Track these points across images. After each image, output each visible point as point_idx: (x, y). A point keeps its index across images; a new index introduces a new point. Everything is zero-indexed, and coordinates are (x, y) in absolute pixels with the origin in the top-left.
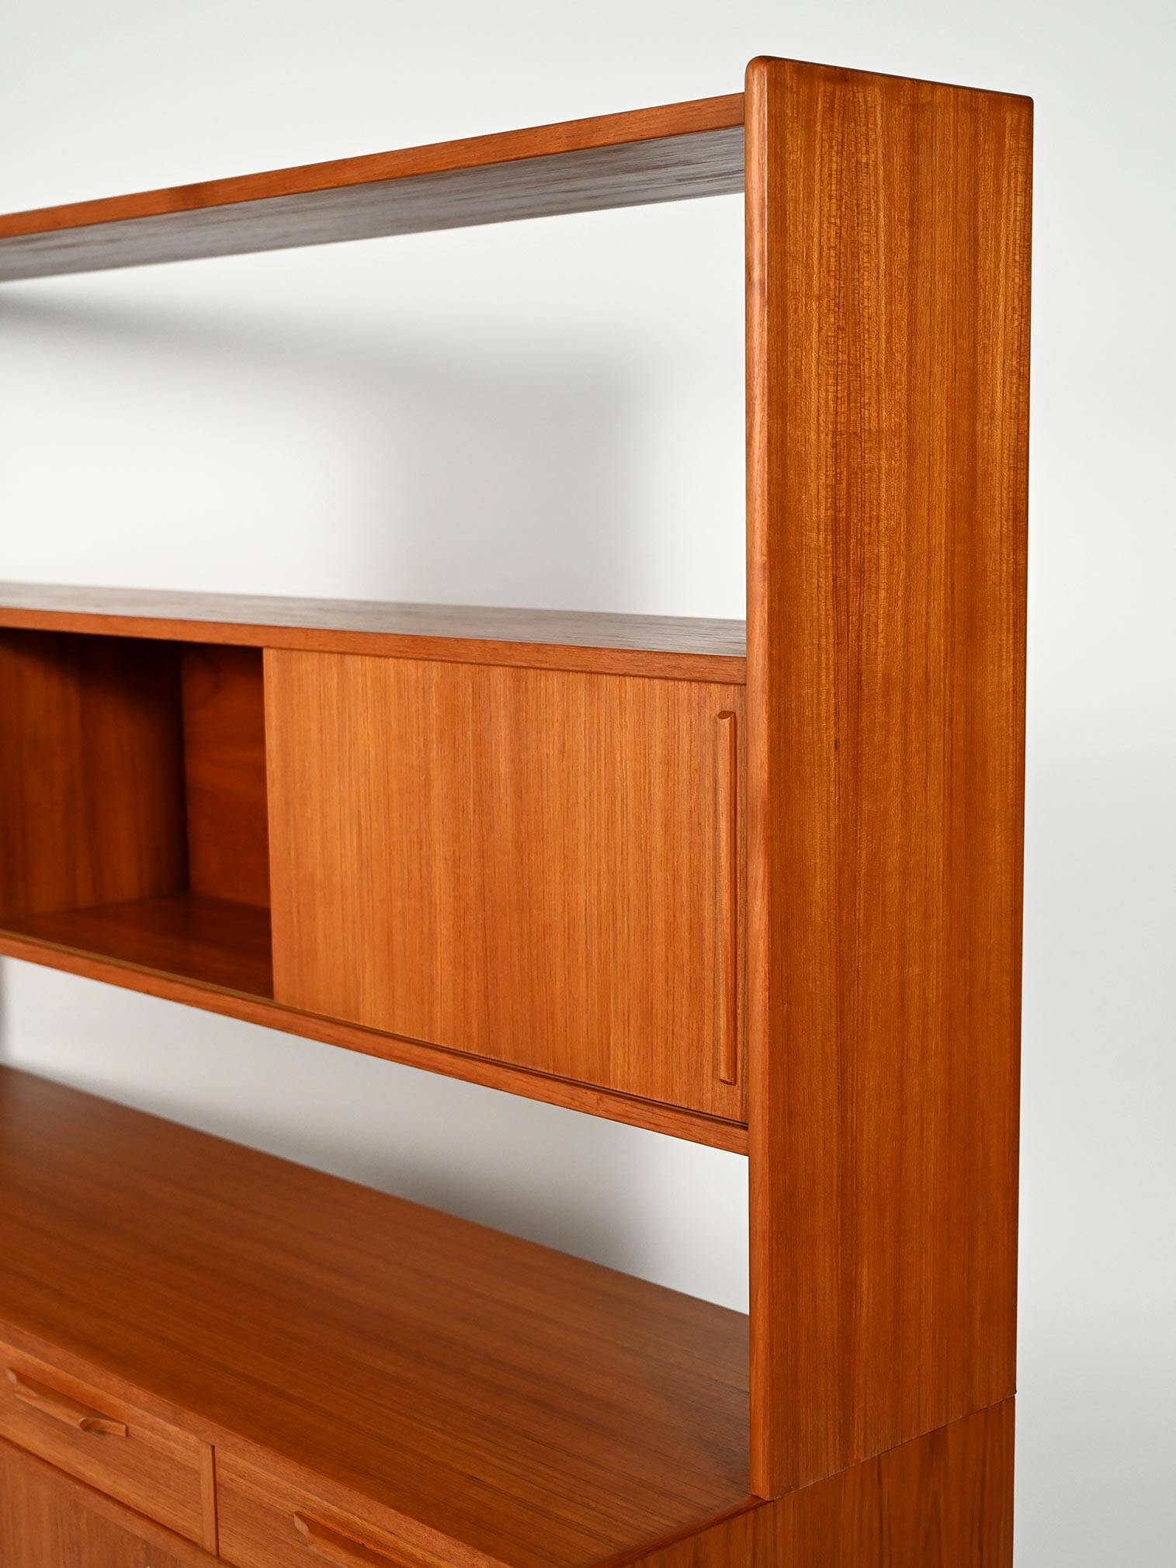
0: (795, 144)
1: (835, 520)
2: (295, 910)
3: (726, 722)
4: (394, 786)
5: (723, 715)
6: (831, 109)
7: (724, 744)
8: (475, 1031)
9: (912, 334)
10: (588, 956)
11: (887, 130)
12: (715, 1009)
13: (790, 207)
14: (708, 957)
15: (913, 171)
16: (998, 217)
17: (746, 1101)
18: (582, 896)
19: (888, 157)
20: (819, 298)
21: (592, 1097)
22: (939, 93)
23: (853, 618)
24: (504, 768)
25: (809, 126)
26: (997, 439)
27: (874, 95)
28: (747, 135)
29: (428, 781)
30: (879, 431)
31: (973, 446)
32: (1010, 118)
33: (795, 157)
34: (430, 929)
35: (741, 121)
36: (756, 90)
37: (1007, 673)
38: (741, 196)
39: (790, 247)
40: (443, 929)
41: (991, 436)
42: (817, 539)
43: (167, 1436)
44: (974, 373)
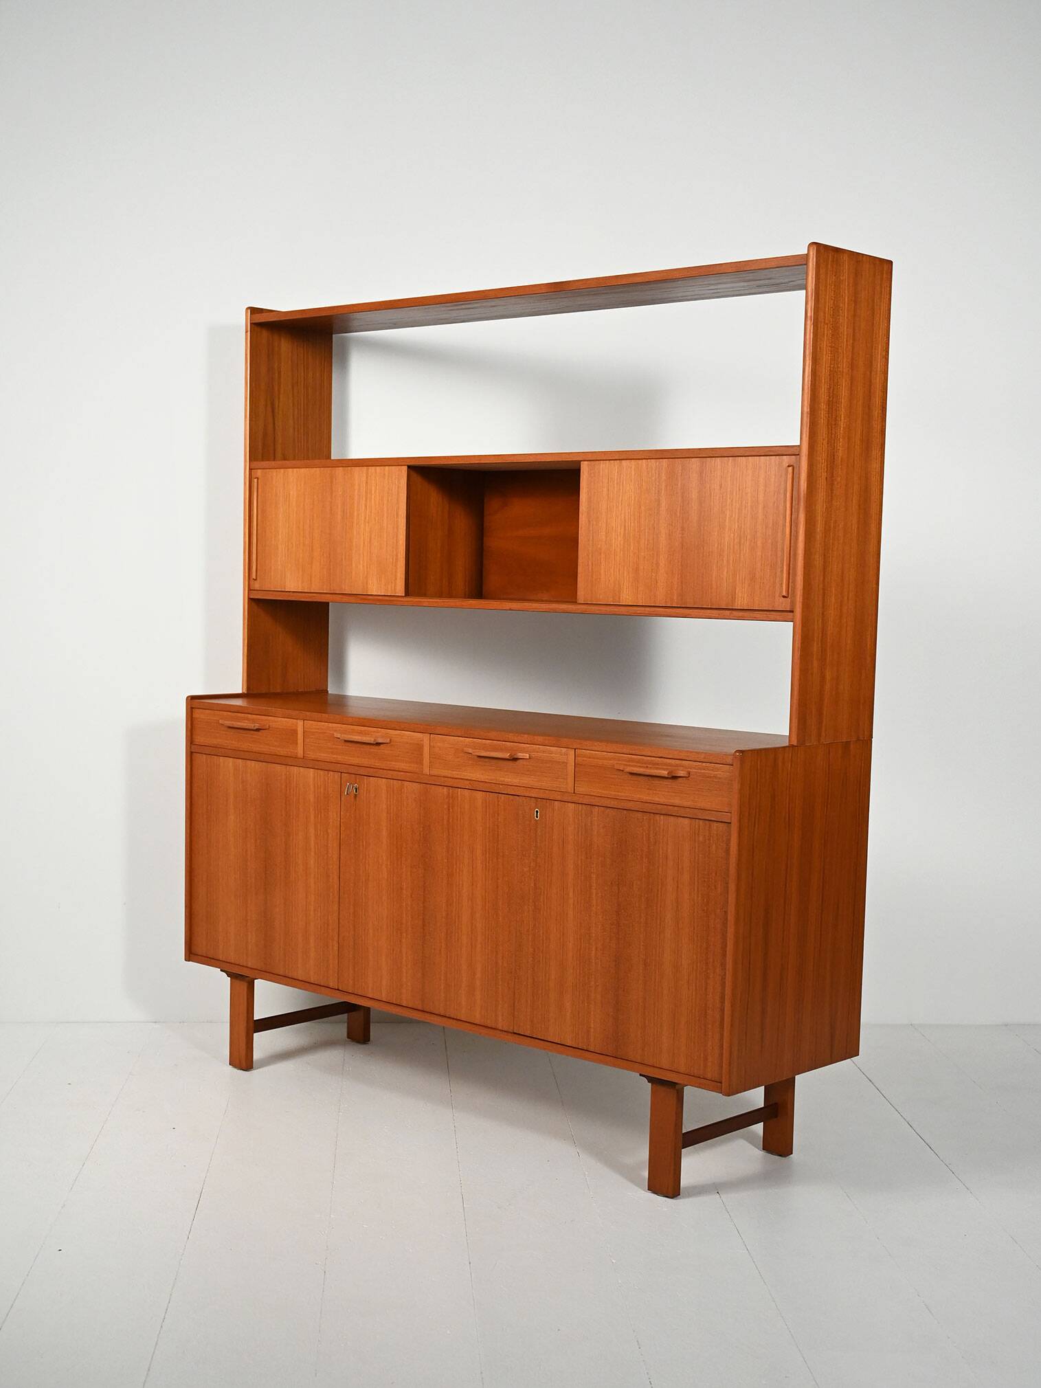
0: (822, 271)
1: (829, 401)
2: (590, 563)
3: (791, 468)
4: (643, 508)
5: (789, 466)
6: (833, 261)
7: (790, 476)
8: (675, 598)
9: (854, 340)
10: (728, 561)
11: (849, 269)
12: (782, 571)
13: (820, 292)
14: (779, 553)
15: (856, 284)
16: (881, 302)
17: (793, 603)
18: (727, 539)
19: (849, 278)
20: (827, 324)
21: (728, 612)
22: (864, 258)
23: (833, 436)
24: (694, 495)
25: (827, 265)
26: (877, 381)
27: (846, 257)
28: (807, 268)
29: (659, 505)
30: (843, 372)
31: (871, 381)
32: (886, 267)
33: (822, 276)
34: (657, 561)
35: (805, 263)
36: (811, 253)
37: (878, 465)
38: (805, 291)
39: (820, 306)
40: (663, 561)
41: (876, 379)
42: (823, 406)
43: (551, 753)
44: (872, 356)
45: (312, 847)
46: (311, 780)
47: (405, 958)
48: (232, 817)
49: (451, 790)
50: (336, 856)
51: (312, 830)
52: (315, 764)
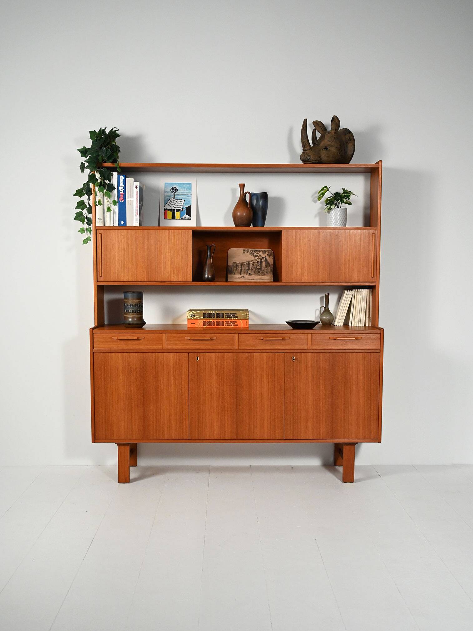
2: (288, 267)
3: (374, 234)
4: (311, 247)
7: (373, 237)
12: (371, 269)
14: (370, 263)
17: (376, 279)
29: (319, 246)
34: (318, 266)
36: (381, 164)
40: (321, 266)
43: (300, 336)
45: (172, 383)
46: (171, 357)
47: (226, 421)
48: (121, 377)
49: (250, 354)
50: (186, 387)
51: (172, 378)
52: (172, 351)
